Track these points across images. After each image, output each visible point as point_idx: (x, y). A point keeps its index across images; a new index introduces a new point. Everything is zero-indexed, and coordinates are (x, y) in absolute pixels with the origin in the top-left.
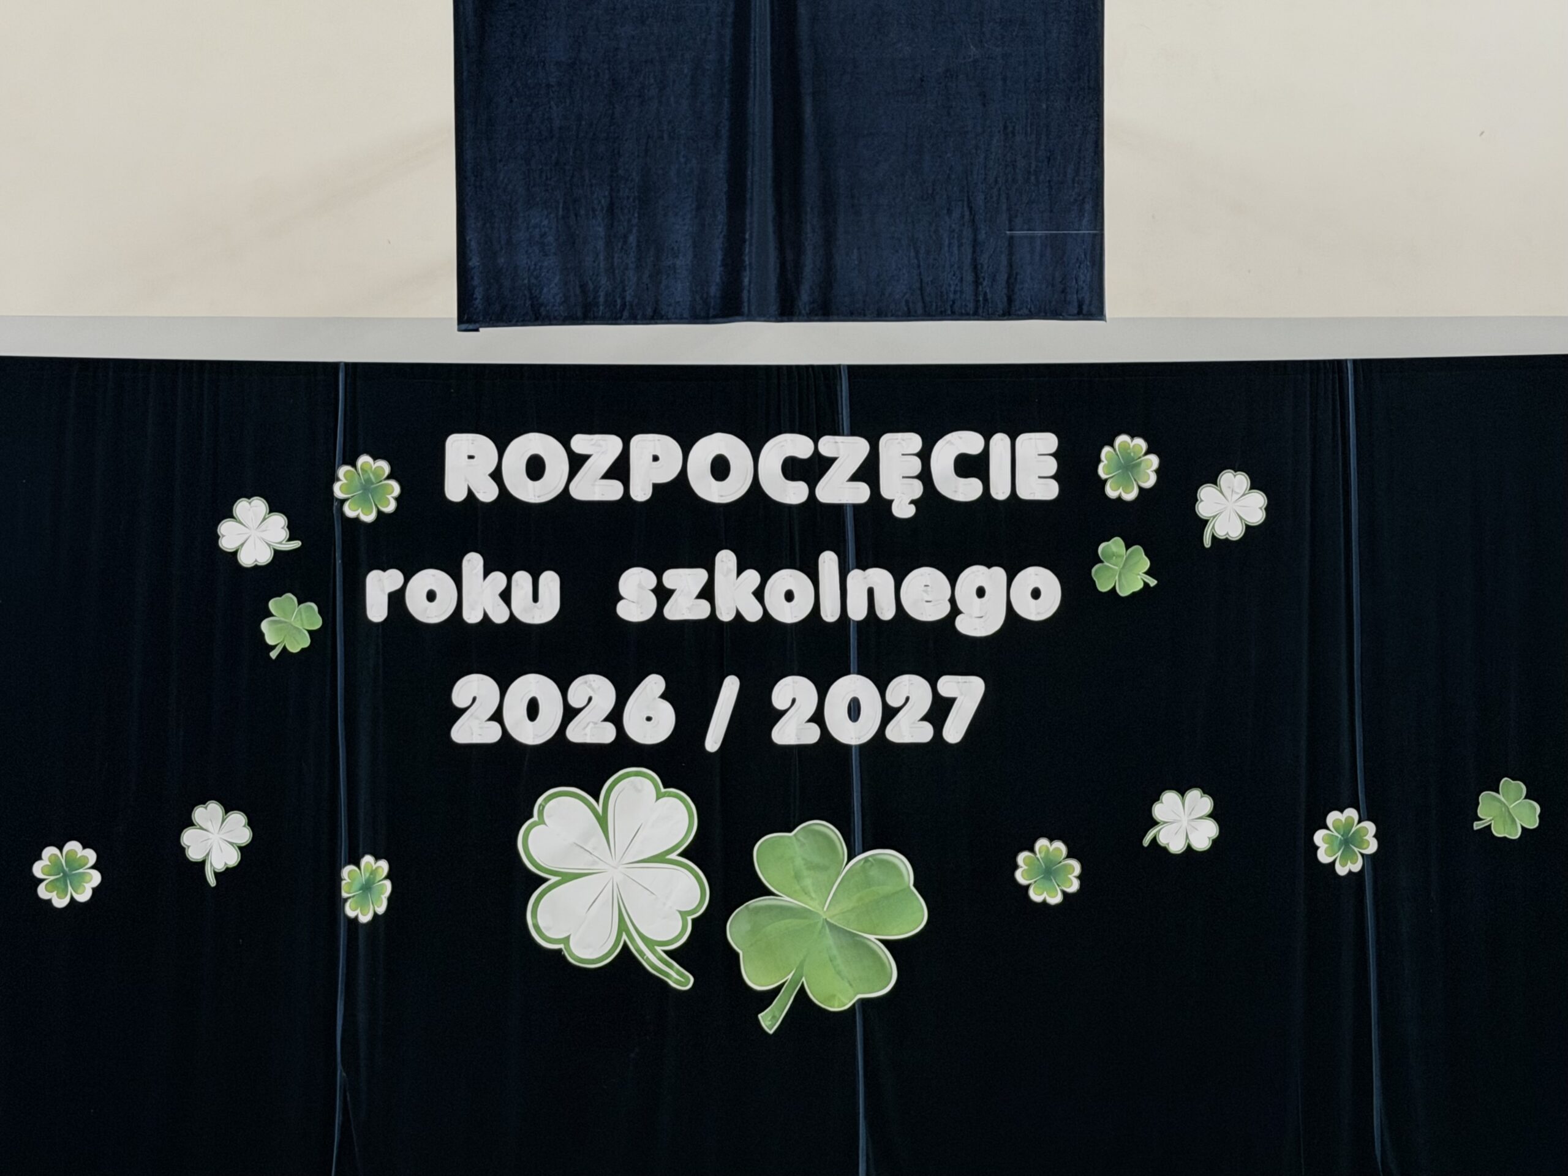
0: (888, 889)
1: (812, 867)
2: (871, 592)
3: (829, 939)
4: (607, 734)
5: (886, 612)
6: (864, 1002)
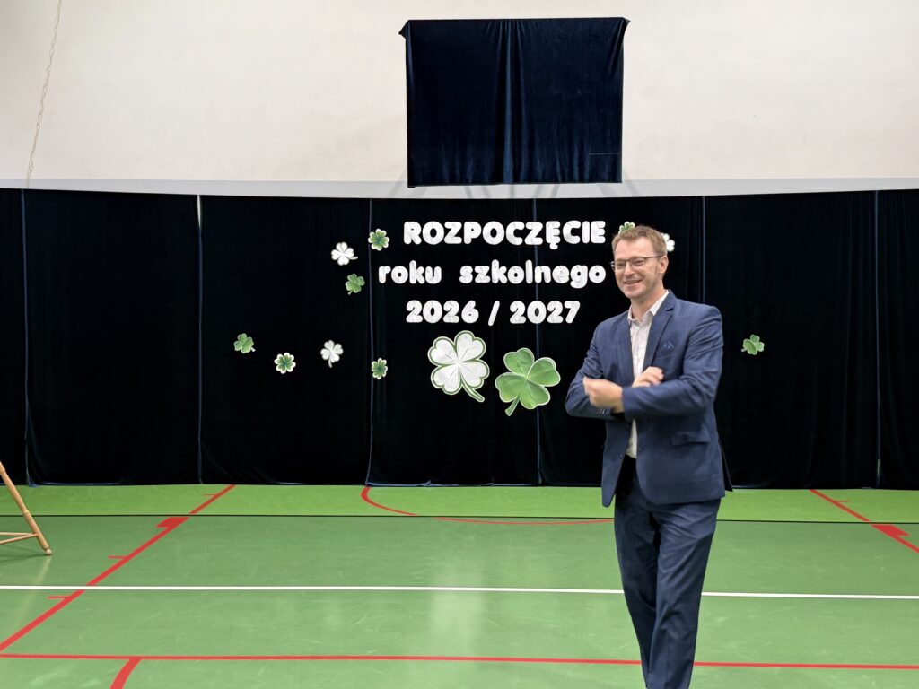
0: (547, 370)
1: (523, 363)
2: (543, 274)
3: (528, 386)
4: (456, 320)
5: (548, 280)
6: (539, 407)
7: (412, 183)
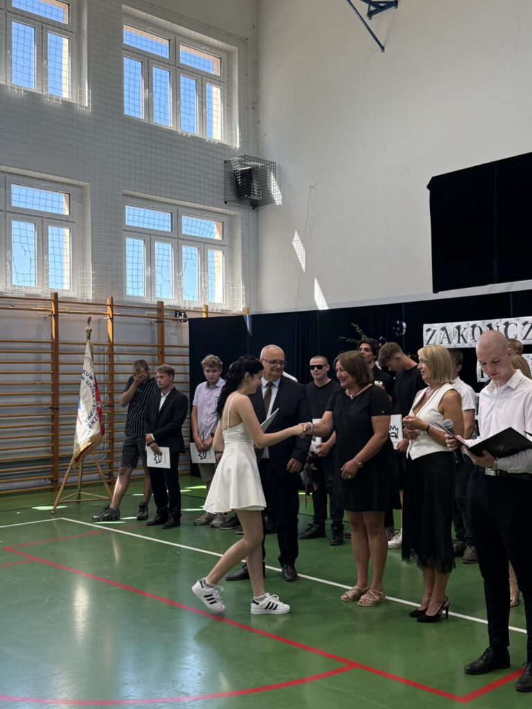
7: (436, 290)
